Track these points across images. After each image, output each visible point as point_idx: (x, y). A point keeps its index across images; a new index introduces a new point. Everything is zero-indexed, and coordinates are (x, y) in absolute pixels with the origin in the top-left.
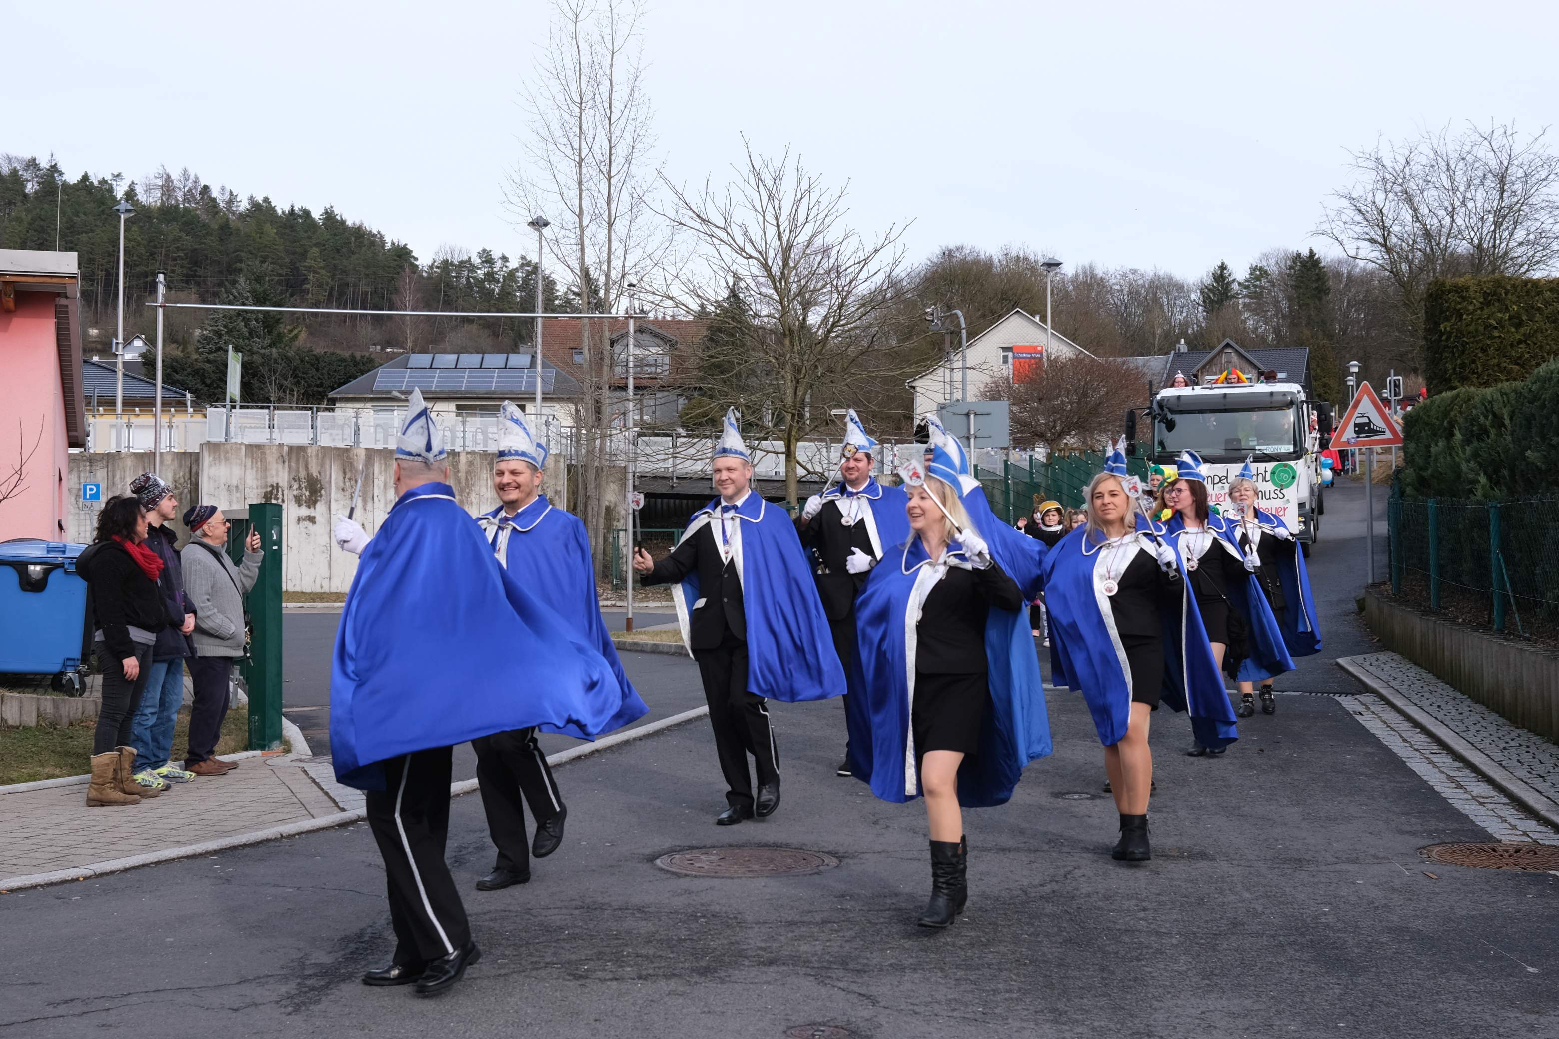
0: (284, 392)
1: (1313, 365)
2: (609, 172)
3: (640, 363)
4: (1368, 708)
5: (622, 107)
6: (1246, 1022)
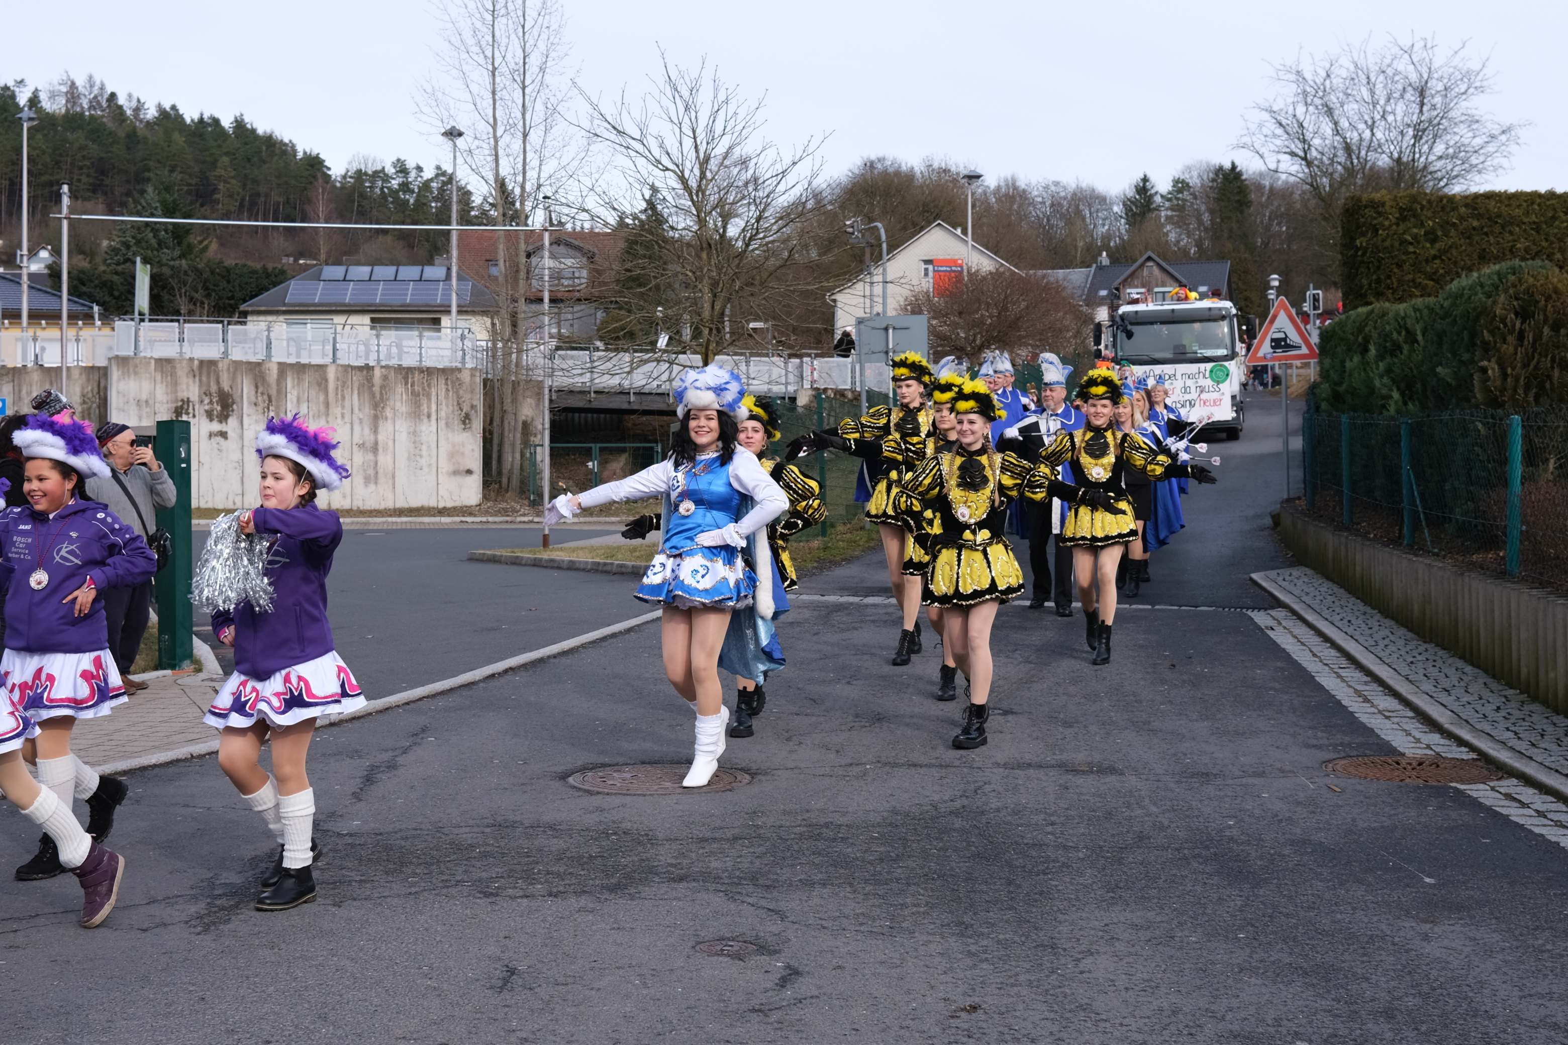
0: (195, 304)
1: (1234, 279)
2: (523, 82)
3: (557, 276)
4: (1280, 623)
5: (535, 15)
6: (1148, 934)
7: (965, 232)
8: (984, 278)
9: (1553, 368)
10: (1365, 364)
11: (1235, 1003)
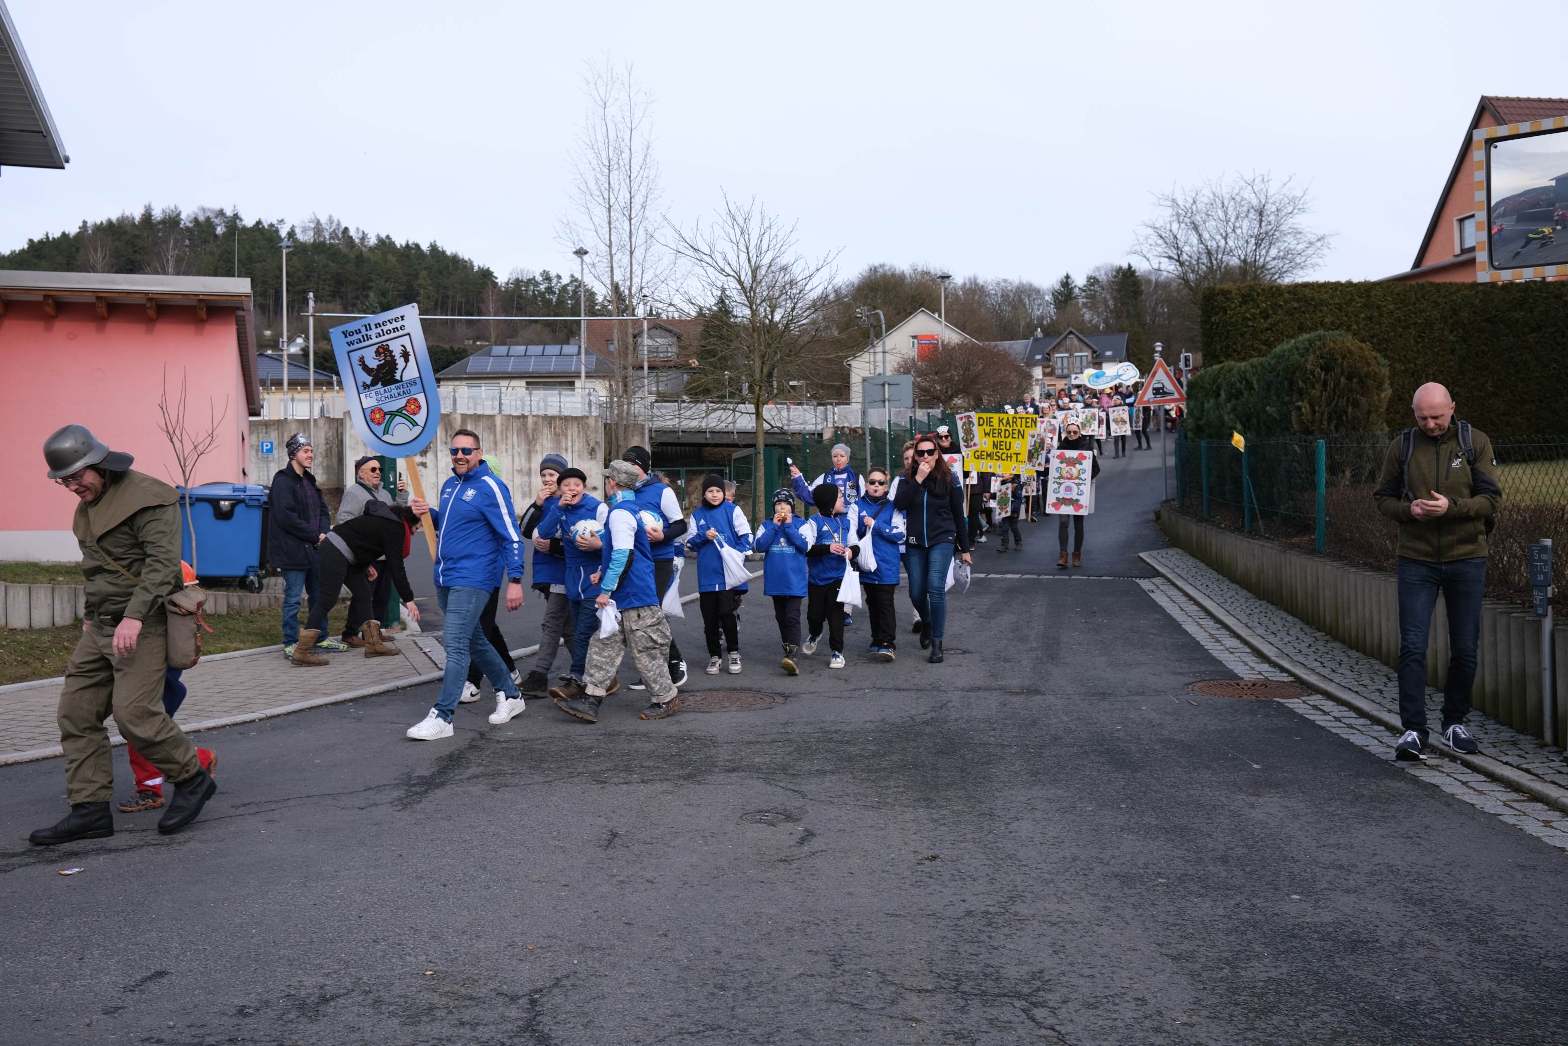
1: (1131, 346)
2: (630, 216)
3: (654, 351)
4: (1158, 588)
5: (638, 168)
6: (1058, 806)
7: (940, 316)
8: (953, 348)
9: (1348, 406)
10: (1218, 406)
11: (1117, 853)
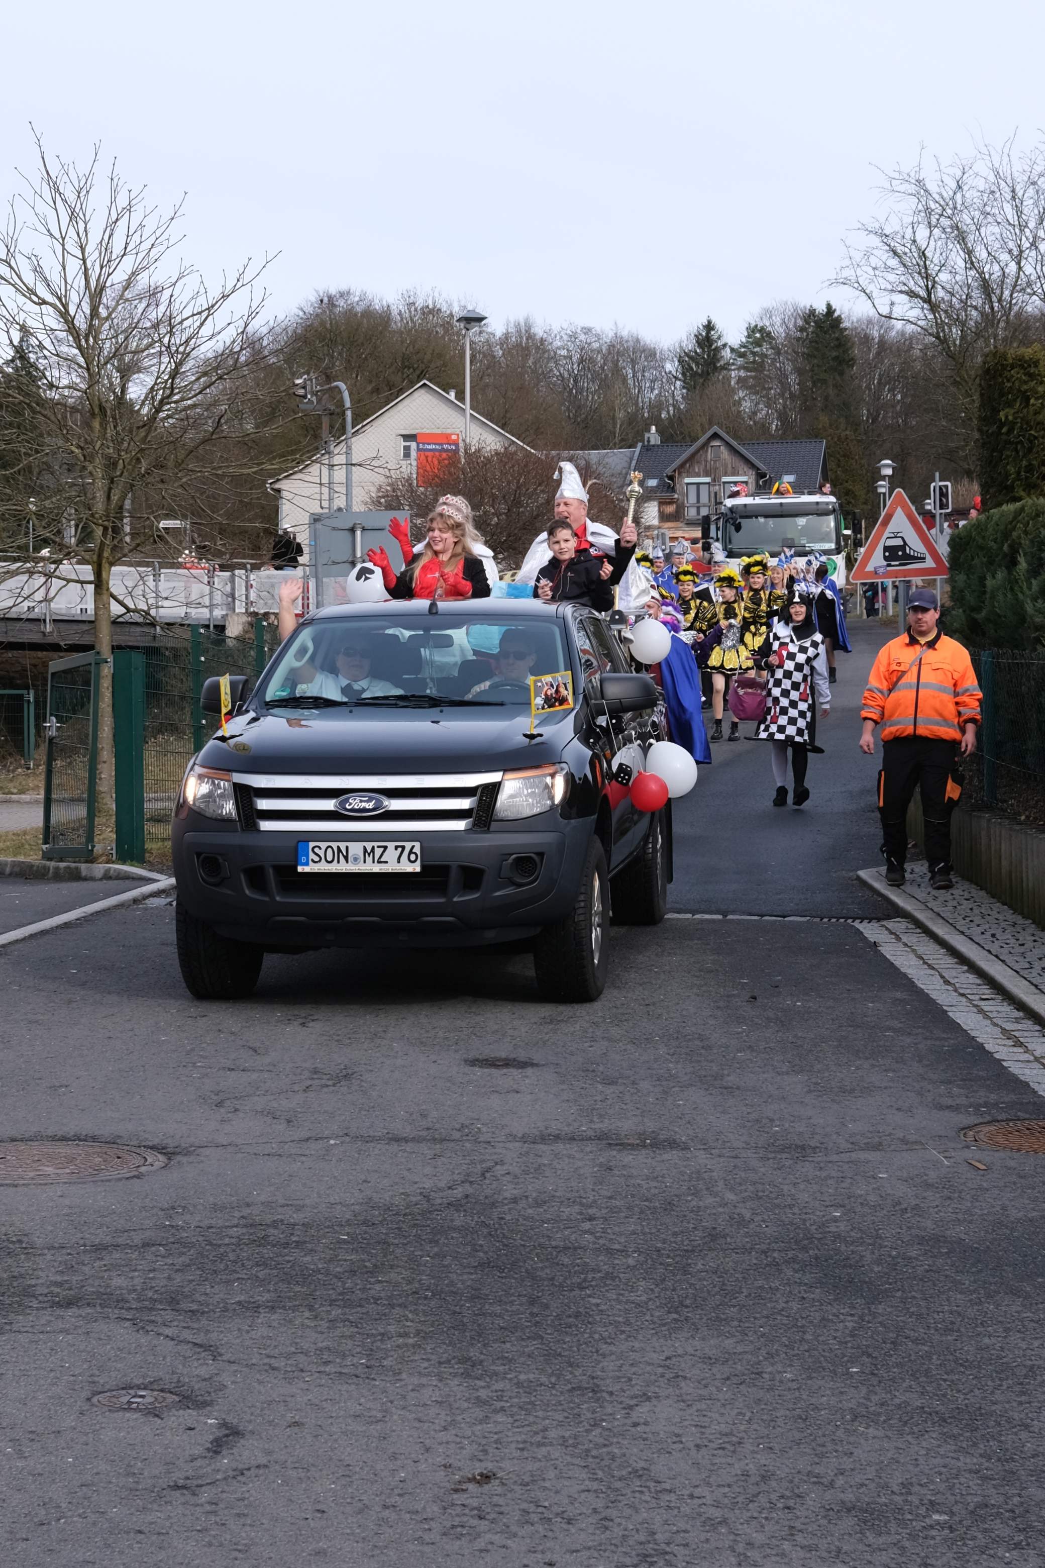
1: (833, 463)
4: (900, 938)
6: (727, 1370)
7: (460, 396)
8: (489, 460)
10: (1012, 583)
11: (847, 1462)
